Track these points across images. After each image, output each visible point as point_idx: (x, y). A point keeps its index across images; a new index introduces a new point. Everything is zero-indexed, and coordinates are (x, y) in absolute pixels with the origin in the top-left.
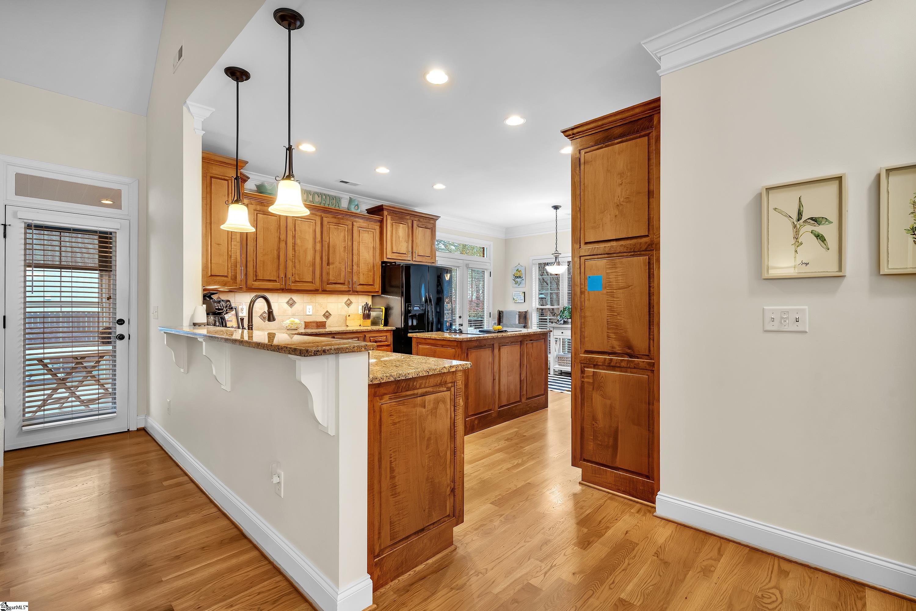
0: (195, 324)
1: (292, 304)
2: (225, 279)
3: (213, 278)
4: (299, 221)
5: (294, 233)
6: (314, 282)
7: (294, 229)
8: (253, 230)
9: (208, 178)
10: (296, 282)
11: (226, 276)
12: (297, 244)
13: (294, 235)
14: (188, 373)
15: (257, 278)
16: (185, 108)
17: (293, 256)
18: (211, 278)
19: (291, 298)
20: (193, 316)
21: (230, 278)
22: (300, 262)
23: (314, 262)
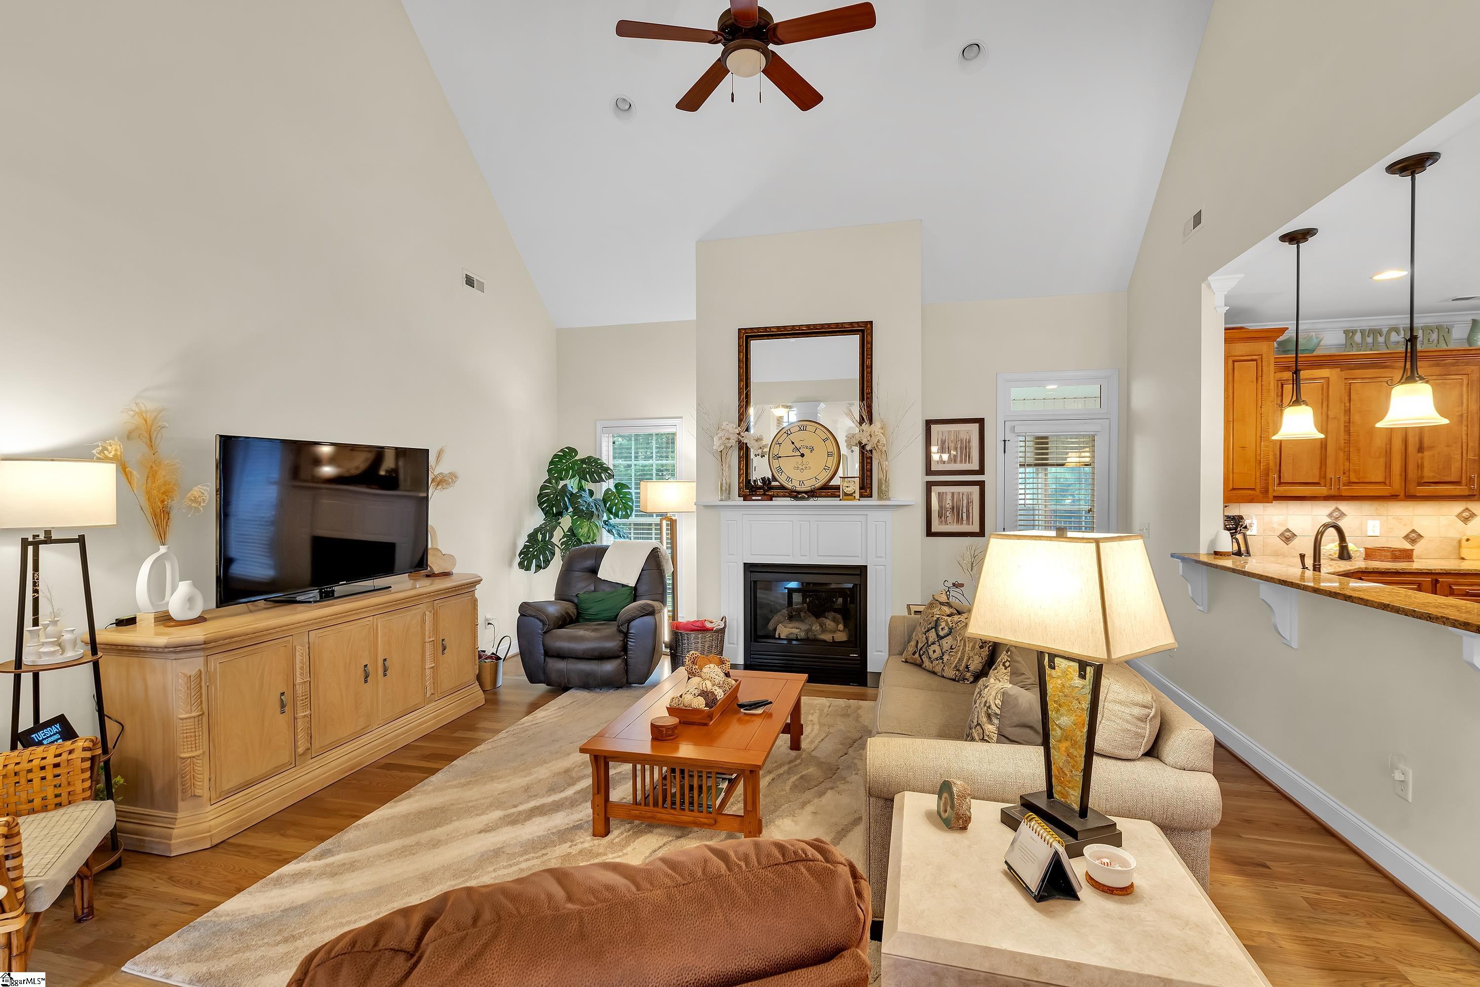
0: (1216, 553)
1: (1339, 517)
2: (1252, 492)
3: (1235, 492)
4: (1358, 384)
5: (1348, 404)
6: (1387, 482)
7: (1347, 398)
8: (1322, 436)
9: (1230, 363)
10: (1350, 483)
11: (1253, 489)
12: (1353, 423)
13: (1347, 408)
14: (1209, 611)
15: (1282, 481)
16: (1203, 286)
17: (1345, 443)
18: (1232, 492)
19: (1337, 508)
20: (1213, 542)
21: (1258, 491)
22: (1358, 450)
23: (1388, 450)
